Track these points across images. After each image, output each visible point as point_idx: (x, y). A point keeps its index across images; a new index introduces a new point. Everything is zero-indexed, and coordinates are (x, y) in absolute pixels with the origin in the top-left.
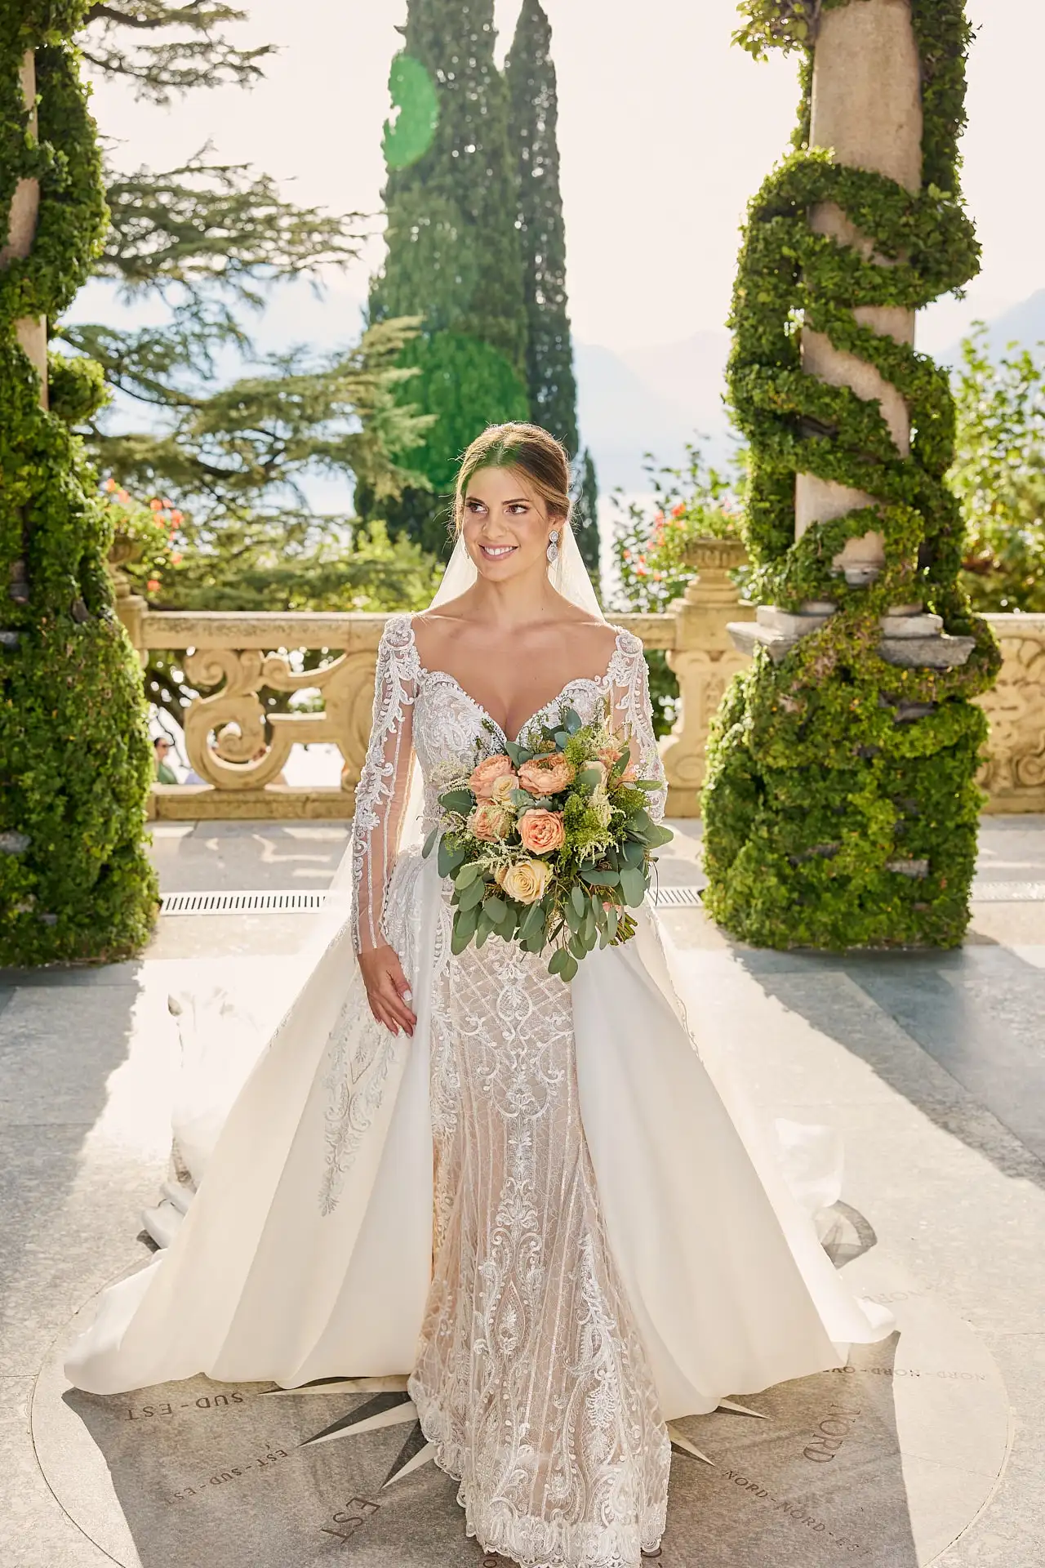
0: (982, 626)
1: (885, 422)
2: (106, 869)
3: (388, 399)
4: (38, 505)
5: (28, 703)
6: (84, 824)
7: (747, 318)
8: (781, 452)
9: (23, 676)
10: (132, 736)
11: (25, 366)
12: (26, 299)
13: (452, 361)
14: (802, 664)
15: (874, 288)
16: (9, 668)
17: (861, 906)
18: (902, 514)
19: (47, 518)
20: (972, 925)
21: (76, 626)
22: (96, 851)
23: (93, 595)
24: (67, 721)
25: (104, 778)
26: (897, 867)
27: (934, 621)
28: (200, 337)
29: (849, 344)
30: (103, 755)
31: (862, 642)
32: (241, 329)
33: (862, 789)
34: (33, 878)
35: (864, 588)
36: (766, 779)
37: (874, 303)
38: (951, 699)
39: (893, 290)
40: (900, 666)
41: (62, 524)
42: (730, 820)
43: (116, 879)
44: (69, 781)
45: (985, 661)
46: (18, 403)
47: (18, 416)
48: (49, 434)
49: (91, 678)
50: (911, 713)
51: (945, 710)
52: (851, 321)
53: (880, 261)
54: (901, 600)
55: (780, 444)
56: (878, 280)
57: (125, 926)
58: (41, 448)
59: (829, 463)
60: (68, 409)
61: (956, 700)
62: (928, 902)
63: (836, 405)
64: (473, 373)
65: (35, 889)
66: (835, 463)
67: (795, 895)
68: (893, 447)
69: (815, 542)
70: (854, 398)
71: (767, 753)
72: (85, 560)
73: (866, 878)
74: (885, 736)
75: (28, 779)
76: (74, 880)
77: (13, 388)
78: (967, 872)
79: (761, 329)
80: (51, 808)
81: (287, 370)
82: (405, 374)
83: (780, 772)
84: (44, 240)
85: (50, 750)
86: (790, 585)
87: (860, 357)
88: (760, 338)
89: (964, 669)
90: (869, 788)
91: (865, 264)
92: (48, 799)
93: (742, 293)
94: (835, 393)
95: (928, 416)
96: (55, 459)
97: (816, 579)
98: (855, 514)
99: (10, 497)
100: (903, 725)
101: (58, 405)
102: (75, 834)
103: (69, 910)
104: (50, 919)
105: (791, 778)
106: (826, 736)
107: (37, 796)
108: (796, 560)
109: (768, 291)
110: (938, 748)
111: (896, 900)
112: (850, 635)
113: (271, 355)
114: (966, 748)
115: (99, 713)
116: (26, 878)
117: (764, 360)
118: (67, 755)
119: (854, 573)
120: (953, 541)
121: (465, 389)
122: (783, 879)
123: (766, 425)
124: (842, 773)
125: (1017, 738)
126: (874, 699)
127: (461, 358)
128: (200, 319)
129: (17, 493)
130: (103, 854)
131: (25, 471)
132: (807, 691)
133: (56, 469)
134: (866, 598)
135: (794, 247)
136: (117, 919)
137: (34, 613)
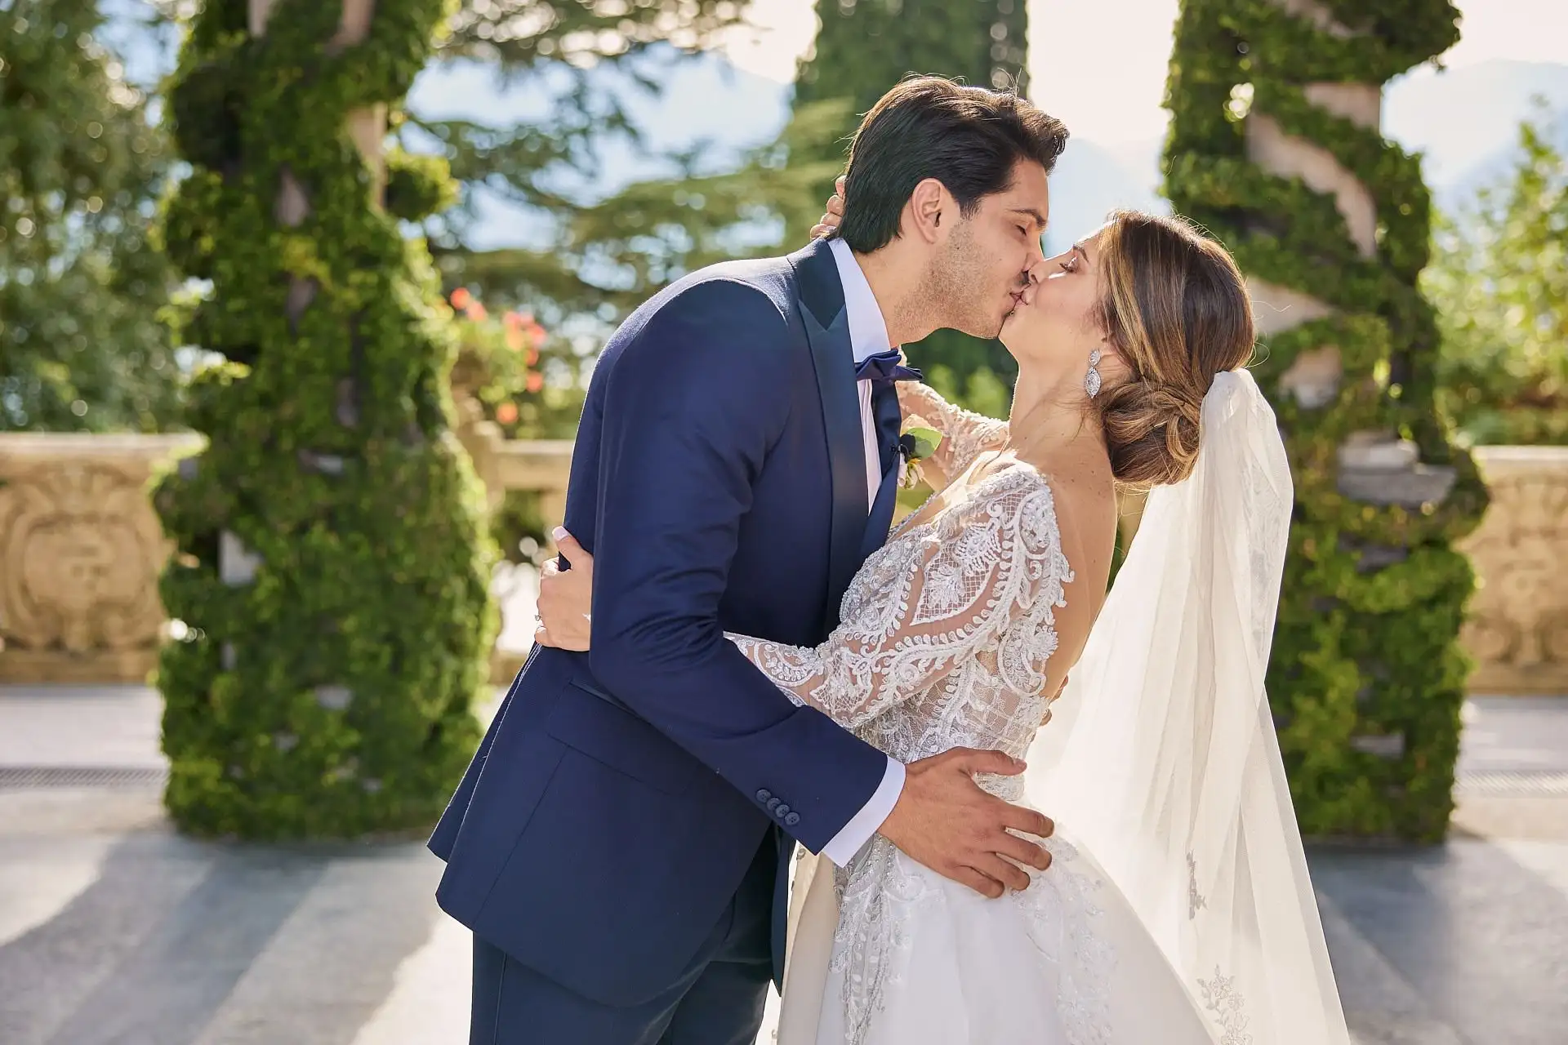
0: (1464, 457)
1: (1342, 217)
2: (436, 729)
4: (368, 315)
5: (354, 539)
6: (412, 676)
7: (1184, 101)
10: (469, 581)
11: (356, 163)
15: (1330, 61)
16: (335, 498)
17: (1321, 788)
18: (1365, 324)
19: (379, 330)
20: (1456, 817)
21: (409, 452)
22: (425, 709)
23: (429, 417)
24: (394, 557)
26: (1365, 743)
27: (1405, 450)
29: (1299, 129)
30: (435, 598)
32: (633, 123)
33: (1319, 649)
34: (354, 738)
35: (1318, 412)
37: (1328, 79)
38: (1428, 542)
39: (1351, 64)
40: (1364, 503)
41: (394, 337)
43: (447, 741)
44: (396, 627)
45: (1470, 498)
46: (348, 204)
47: (349, 219)
48: (382, 237)
49: (422, 510)
50: (1380, 558)
51: (1422, 555)
52: (1302, 101)
53: (1339, 32)
54: (1363, 425)
56: (1332, 52)
59: (1277, 266)
60: (406, 210)
61: (1435, 543)
62: (1402, 785)
65: (355, 751)
66: (1284, 265)
68: (1353, 247)
70: (1304, 189)
72: (420, 379)
73: (1324, 754)
74: (1346, 584)
75: (349, 624)
76: (399, 740)
77: (344, 188)
78: (1450, 751)
80: (374, 657)
81: (688, 169)
84: (383, 24)
85: (376, 592)
87: (1313, 142)
89: (1443, 507)
90: (1327, 647)
91: (1318, 35)
92: (372, 648)
93: (1177, 70)
94: (1282, 184)
95: (1398, 212)
96: (388, 263)
98: (1308, 325)
99: (339, 307)
100: (1369, 572)
101: (395, 203)
102: (401, 687)
103: (394, 775)
104: (373, 786)
107: (360, 644)
109: (1205, 68)
110: (1411, 601)
111: (1363, 784)
112: (1300, 467)
114: (1447, 602)
116: (347, 738)
118: (394, 599)
119: (1307, 394)
120: (1427, 356)
124: (1293, 628)
125: (1546, 602)
126: (1331, 541)
128: (585, 112)
129: (346, 303)
130: (433, 710)
131: (355, 278)
133: (389, 275)
134: (1320, 424)
135: (1236, 15)
137: (362, 437)
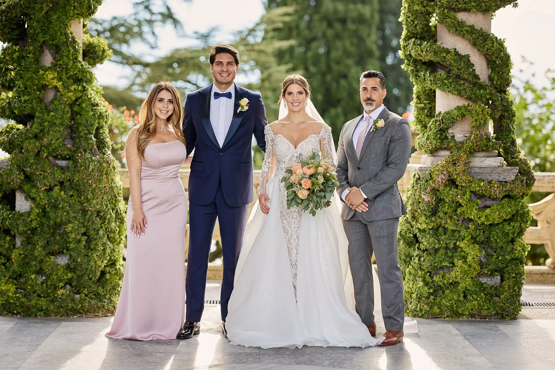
1: (473, 65)
2: (103, 273)
3: (272, 60)
4: (78, 103)
5: (71, 193)
6: (95, 249)
7: (409, 17)
8: (424, 79)
9: (69, 180)
10: (117, 211)
11: (74, 41)
12: (76, 12)
13: (324, 35)
14: (431, 178)
15: (466, 3)
16: (63, 176)
17: (465, 297)
18: (478, 108)
19: (83, 109)
21: (93, 158)
22: (99, 263)
23: (101, 144)
24: (88, 201)
25: (104, 229)
26: (484, 280)
27: (500, 160)
28: (150, 22)
29: (454, 29)
30: (103, 219)
31: (460, 168)
32: (176, 16)
33: (463, 239)
34: (70, 275)
35: (462, 143)
36: (418, 234)
37: (465, 10)
38: (508, 196)
39: (473, 4)
40: (481, 180)
41: (89, 112)
42: (403, 257)
43: (108, 278)
44: (88, 229)
45: (525, 179)
46: (71, 58)
47: (71, 63)
48: (83, 71)
49: (100, 181)
50: (488, 203)
51: (505, 201)
52: (455, 18)
54: (481, 150)
55: (424, 75)
57: (111, 301)
58: (80, 77)
59: (445, 84)
60: (92, 61)
61: (511, 197)
62: (499, 297)
63: (449, 57)
64: (339, 44)
65: (69, 282)
66: (448, 84)
67: (431, 291)
68: (477, 77)
69: (439, 121)
70: (457, 53)
71: (417, 221)
72: (98, 129)
73: (466, 283)
74: (473, 214)
75: (69, 227)
76: (88, 276)
77: (69, 51)
78: (518, 282)
79: (416, 22)
80: (79, 241)
81: (206, 42)
82: (285, 44)
83: (424, 230)
85: (80, 214)
86: (428, 142)
87: (459, 35)
88: (416, 25)
89: (513, 182)
90: (467, 239)
92: (79, 237)
94: (448, 51)
95: (495, 62)
96: (86, 82)
97: (440, 139)
98: (458, 108)
99: (66, 99)
100: (484, 209)
101: (87, 58)
102: (90, 254)
103: (86, 291)
104: (77, 297)
105: (429, 233)
106: (446, 213)
107: (73, 236)
108: (431, 130)
109: (418, 4)
110: (501, 220)
111: (482, 295)
112: (455, 164)
113: (196, 33)
114: (517, 221)
115: (103, 198)
116: (67, 275)
117: (419, 36)
118: (87, 217)
119: (459, 137)
120: (508, 121)
121: (334, 54)
122: (426, 284)
123: (418, 67)
124: (454, 231)
126: (468, 195)
127: (330, 33)
128: (150, 10)
129: (69, 98)
130: (102, 265)
131: (72, 88)
132: (435, 191)
133: (87, 87)
134: (463, 147)
136: (108, 296)
137: (74, 151)
